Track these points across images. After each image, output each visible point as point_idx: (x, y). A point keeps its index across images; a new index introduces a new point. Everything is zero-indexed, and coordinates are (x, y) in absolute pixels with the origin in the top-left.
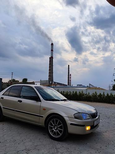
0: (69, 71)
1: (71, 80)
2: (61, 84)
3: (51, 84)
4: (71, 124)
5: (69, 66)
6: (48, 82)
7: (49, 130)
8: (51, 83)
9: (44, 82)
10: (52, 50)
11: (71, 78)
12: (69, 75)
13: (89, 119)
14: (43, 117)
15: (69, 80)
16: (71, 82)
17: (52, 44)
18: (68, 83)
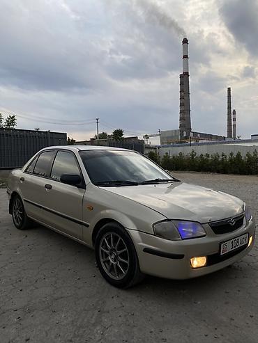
0: (229, 102)
1: (235, 125)
2: (210, 137)
3: (186, 138)
4: (146, 250)
5: (229, 89)
6: (178, 134)
7: (102, 260)
8: (185, 135)
9: (170, 135)
10: (186, 57)
11: (235, 120)
12: (231, 114)
13: (204, 236)
14: (88, 226)
15: (230, 125)
16: (235, 130)
17: (185, 41)
18: (229, 131)
